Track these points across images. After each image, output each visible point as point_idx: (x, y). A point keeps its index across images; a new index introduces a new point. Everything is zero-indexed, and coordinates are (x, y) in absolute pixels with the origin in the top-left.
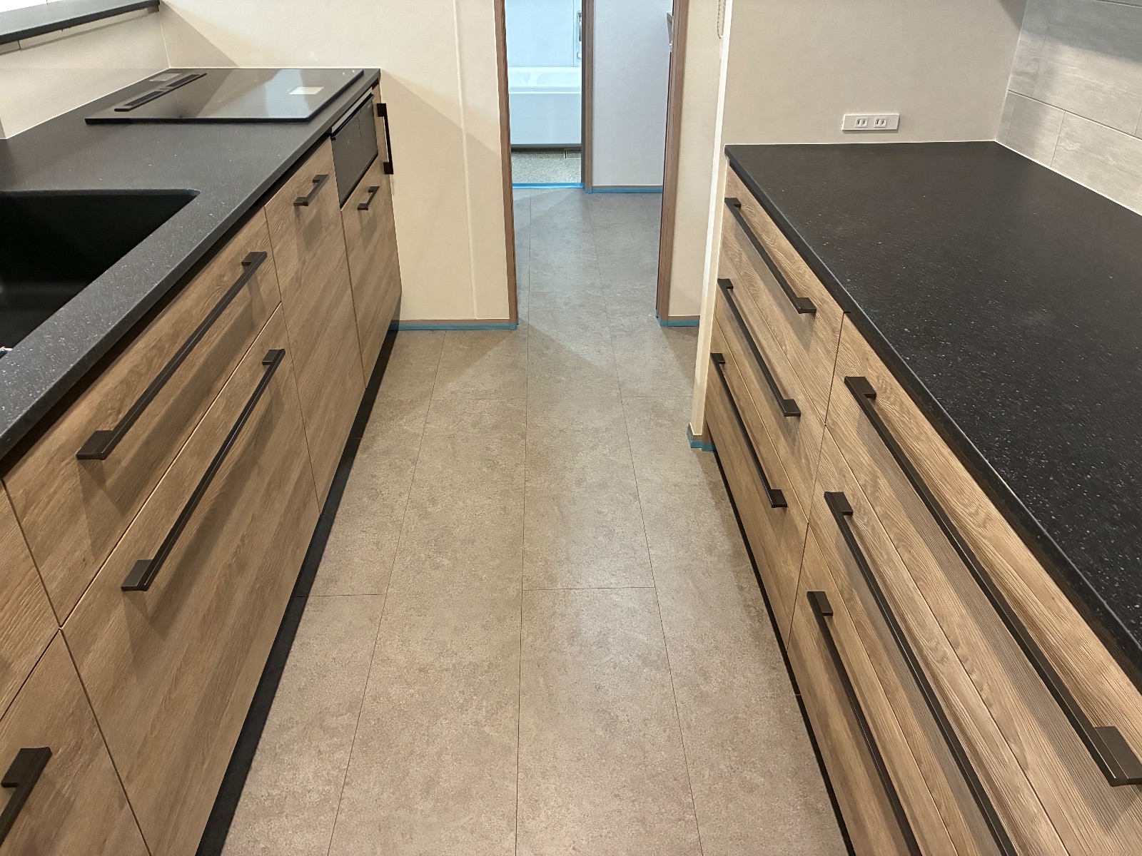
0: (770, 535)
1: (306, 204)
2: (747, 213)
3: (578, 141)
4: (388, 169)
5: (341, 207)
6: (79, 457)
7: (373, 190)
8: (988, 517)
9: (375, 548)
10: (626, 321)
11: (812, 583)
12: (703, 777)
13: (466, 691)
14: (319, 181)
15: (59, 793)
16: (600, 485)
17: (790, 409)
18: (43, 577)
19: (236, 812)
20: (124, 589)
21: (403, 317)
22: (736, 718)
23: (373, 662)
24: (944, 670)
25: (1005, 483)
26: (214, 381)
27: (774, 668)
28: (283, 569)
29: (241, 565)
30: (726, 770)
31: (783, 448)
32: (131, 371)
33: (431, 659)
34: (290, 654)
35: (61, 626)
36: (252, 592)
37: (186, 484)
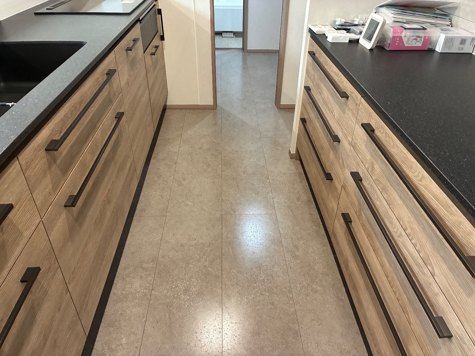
0: (325, 192)
1: (131, 50)
2: (318, 57)
3: (241, 30)
4: (162, 38)
5: (144, 53)
6: (46, 150)
7: (157, 47)
8: (423, 177)
9: (160, 198)
10: (262, 106)
11: (343, 210)
12: (297, 287)
13: (200, 254)
14: (135, 41)
15: (42, 286)
16: (253, 174)
17: (336, 139)
18: (34, 198)
19: (109, 300)
20: (65, 206)
21: (168, 103)
22: (310, 265)
23: (162, 243)
24: (401, 240)
25: (431, 162)
26: (97, 123)
27: (325, 246)
28: (124, 204)
29: (108, 201)
30: (306, 285)
31: (332, 156)
32: (65, 116)
33: (185, 241)
34: (127, 239)
35: (42, 219)
36: (113, 212)
37: (87, 165)
